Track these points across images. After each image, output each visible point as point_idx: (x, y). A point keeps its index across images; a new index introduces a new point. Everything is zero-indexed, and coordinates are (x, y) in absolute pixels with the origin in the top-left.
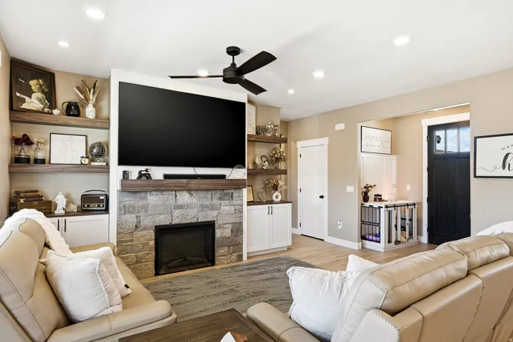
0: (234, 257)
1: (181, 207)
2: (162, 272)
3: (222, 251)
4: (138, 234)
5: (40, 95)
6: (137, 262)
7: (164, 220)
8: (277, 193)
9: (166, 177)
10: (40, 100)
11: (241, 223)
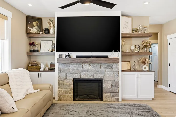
0: (114, 98)
1: (85, 71)
2: (77, 99)
3: (107, 95)
4: (66, 81)
5: (37, 27)
6: (66, 93)
7: (77, 77)
8: (145, 66)
9: (77, 57)
10: (36, 29)
11: (118, 81)
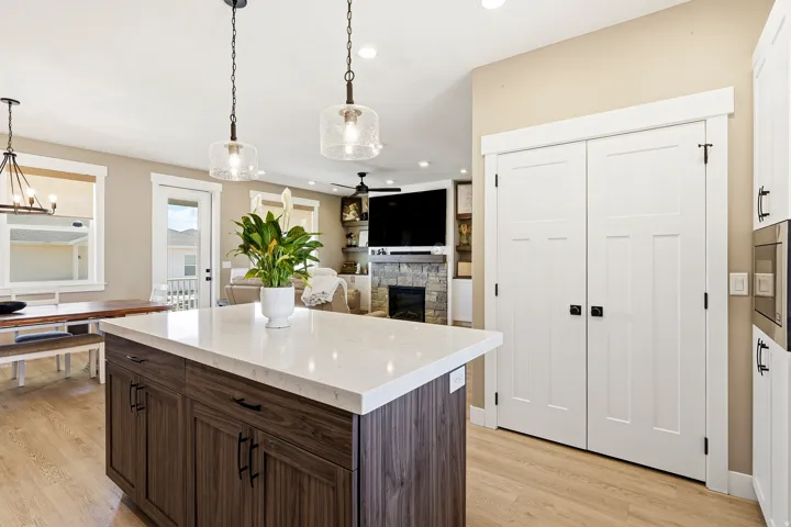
1: (401, 275)
2: (393, 317)
3: (430, 313)
4: (380, 289)
5: (353, 212)
7: (393, 282)
9: (392, 253)
10: (353, 215)
11: (446, 293)
